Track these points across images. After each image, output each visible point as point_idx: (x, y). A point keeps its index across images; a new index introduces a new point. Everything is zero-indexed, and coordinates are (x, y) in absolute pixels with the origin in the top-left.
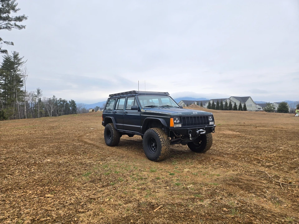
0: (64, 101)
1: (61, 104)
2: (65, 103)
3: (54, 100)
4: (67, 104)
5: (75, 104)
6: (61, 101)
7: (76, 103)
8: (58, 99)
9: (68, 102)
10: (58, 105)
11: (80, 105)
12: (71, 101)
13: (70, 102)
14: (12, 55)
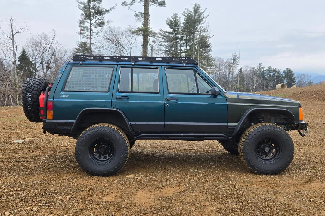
0: (275, 71)
1: (270, 75)
2: (276, 75)
3: (260, 69)
4: (279, 75)
5: (293, 75)
6: (270, 71)
7: (294, 73)
8: (266, 68)
9: (282, 72)
10: (266, 77)
11: (303, 76)
12: (286, 70)
13: (284, 72)
14: (192, 10)
